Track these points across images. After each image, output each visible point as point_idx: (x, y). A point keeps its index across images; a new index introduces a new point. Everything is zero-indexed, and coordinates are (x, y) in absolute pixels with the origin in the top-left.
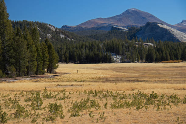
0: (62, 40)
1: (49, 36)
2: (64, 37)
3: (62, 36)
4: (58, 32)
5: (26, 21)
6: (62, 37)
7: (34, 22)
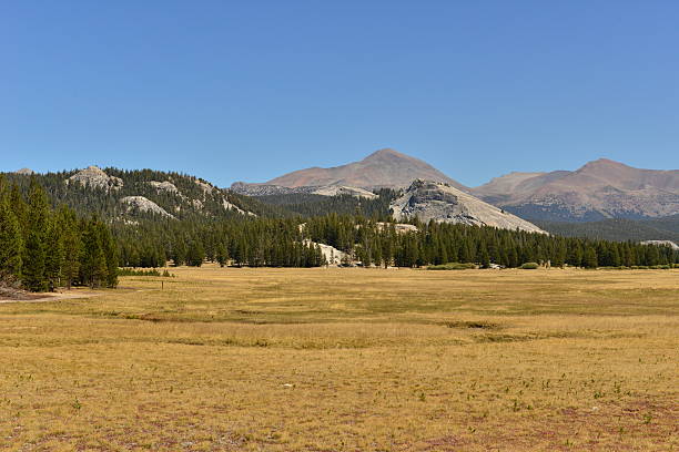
0: (226, 213)
1: (197, 203)
2: (230, 206)
3: (226, 205)
4: (217, 196)
5: (150, 171)
6: (226, 207)
7: (167, 172)
